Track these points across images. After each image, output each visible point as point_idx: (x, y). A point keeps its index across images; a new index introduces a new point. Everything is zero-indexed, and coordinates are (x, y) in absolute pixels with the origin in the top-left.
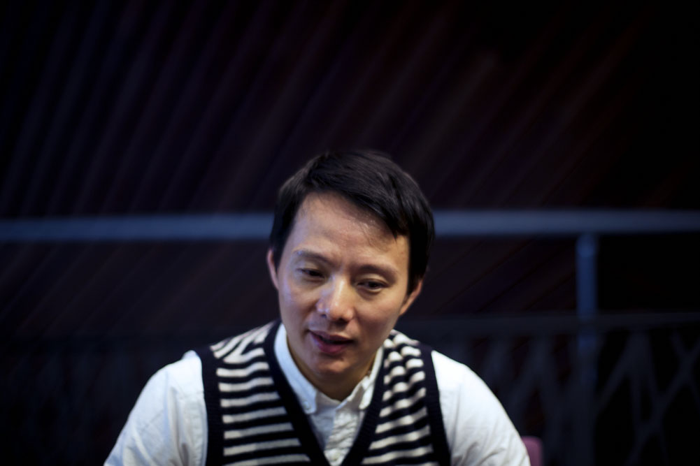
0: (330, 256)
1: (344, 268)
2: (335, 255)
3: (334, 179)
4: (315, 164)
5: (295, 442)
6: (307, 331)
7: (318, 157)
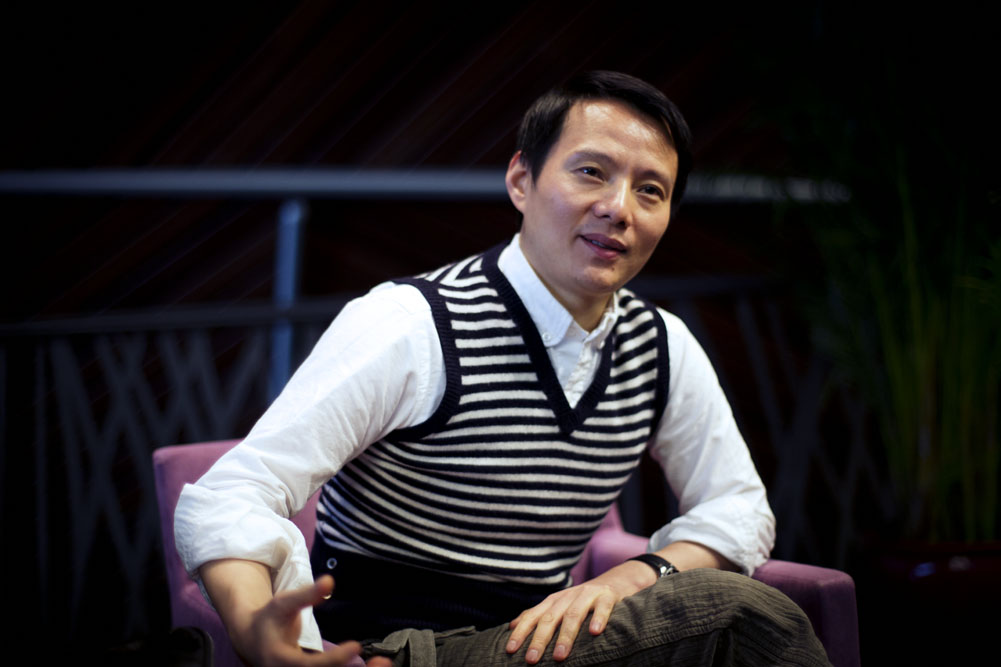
0: (616, 157)
1: (629, 170)
2: (620, 155)
5: (532, 378)
6: (577, 236)
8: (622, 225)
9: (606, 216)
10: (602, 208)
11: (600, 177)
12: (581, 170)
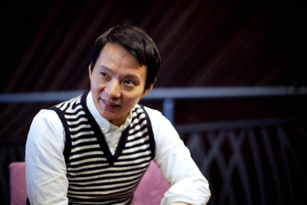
1: (117, 75)
2: (115, 70)
3: (118, 37)
4: (112, 30)
5: (98, 146)
6: (100, 98)
7: (114, 27)
12: (101, 73)
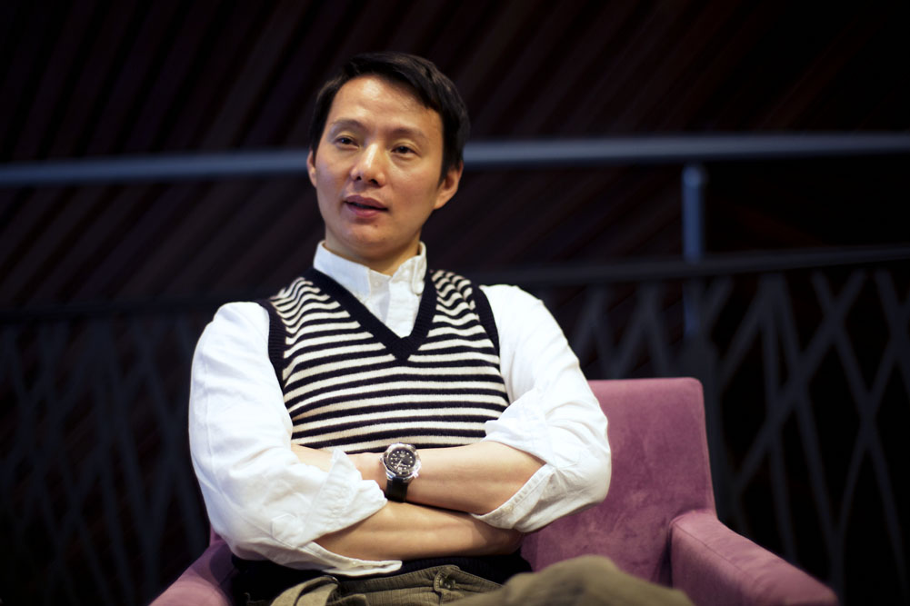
1: (380, 133)
2: (369, 121)
8: (374, 183)
9: (359, 178)
10: (354, 172)
11: (355, 144)
12: (339, 140)
